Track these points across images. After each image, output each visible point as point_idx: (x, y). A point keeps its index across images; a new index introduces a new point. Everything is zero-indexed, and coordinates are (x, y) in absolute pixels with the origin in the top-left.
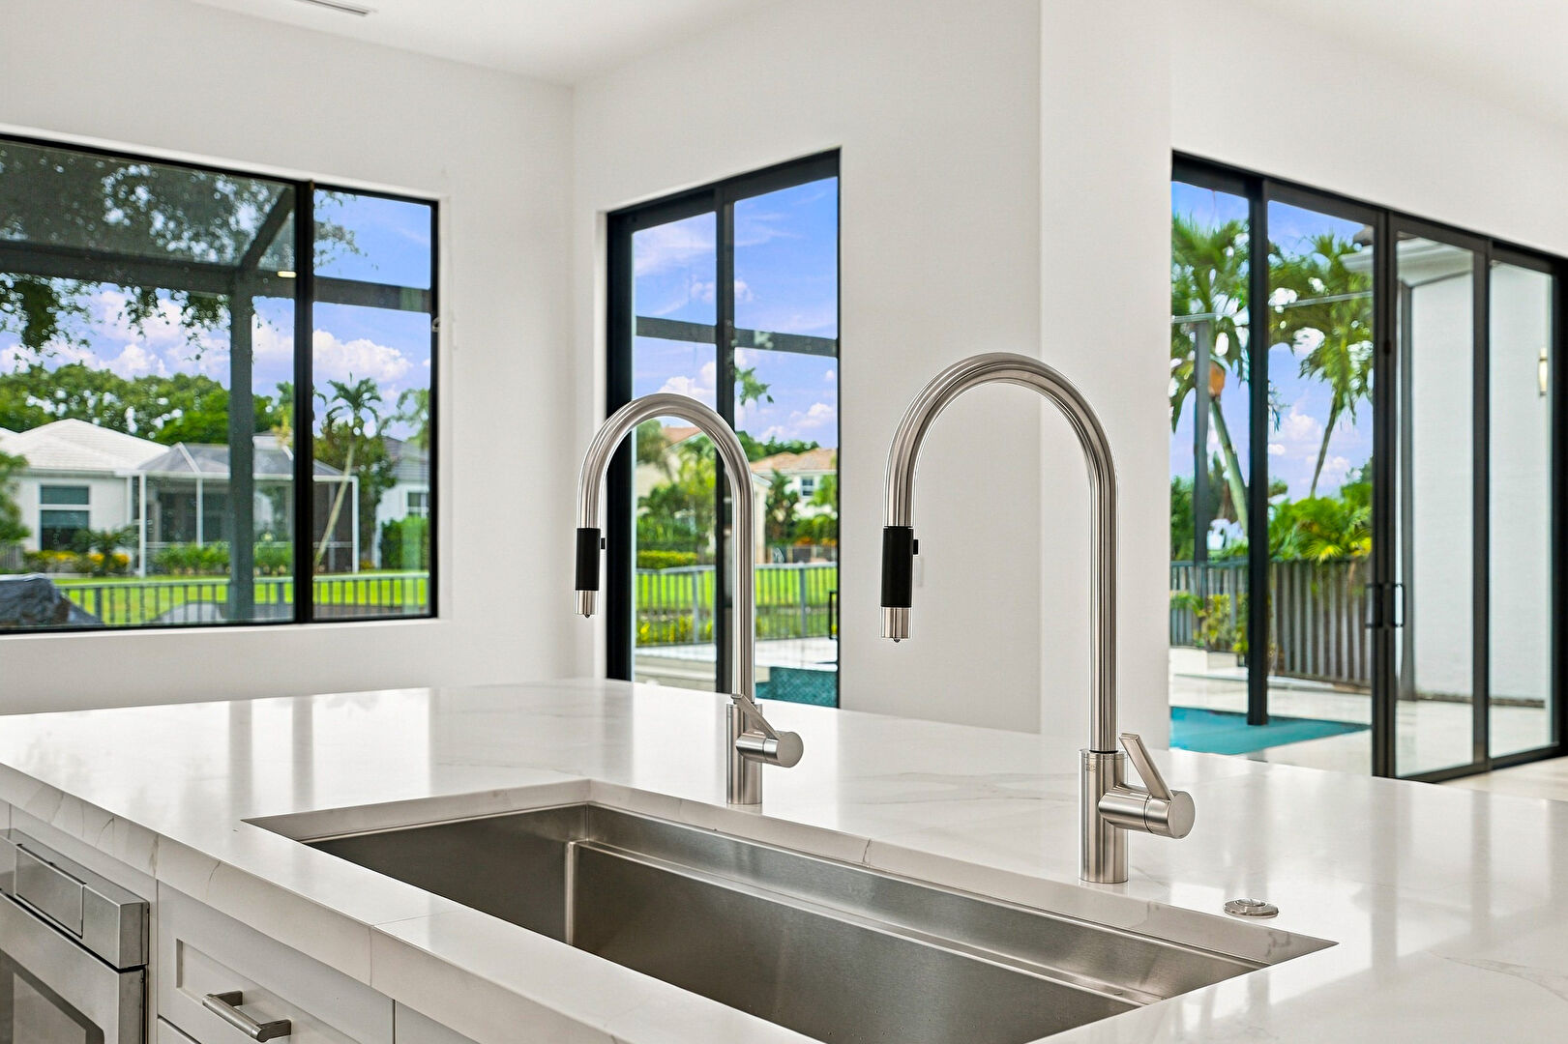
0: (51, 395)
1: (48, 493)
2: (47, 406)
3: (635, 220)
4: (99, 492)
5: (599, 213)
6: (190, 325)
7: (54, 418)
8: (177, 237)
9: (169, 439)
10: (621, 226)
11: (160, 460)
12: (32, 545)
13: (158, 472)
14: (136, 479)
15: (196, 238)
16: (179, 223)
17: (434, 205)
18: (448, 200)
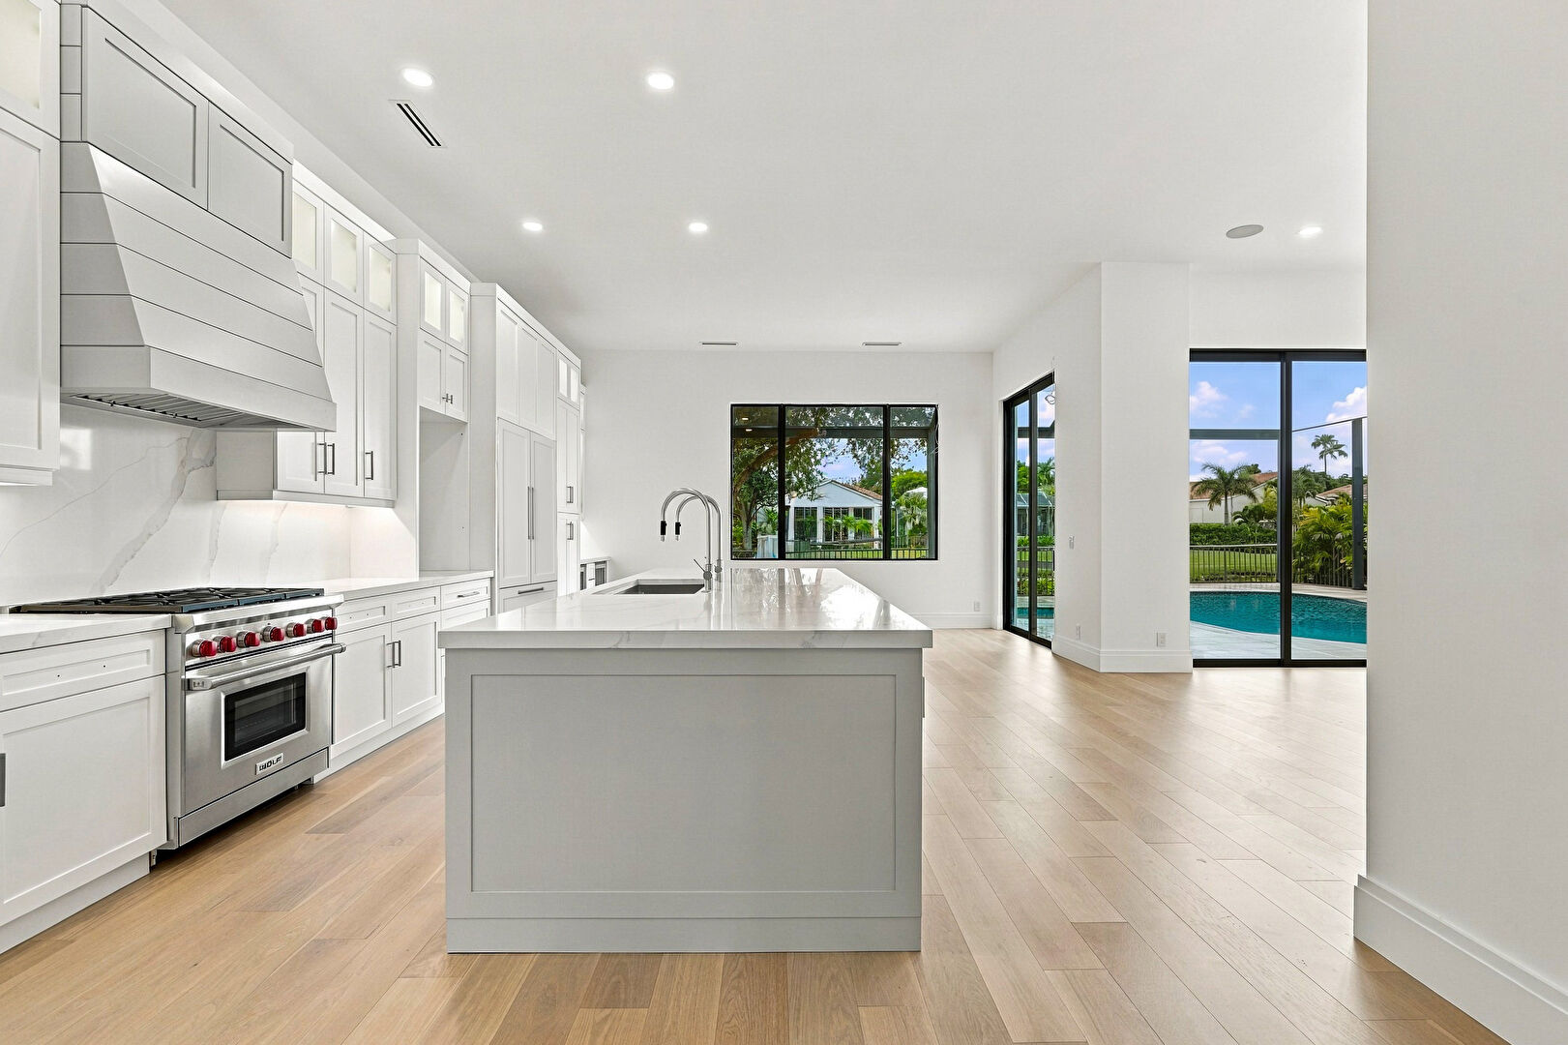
5: (1000, 401)
17: (936, 407)
18: (939, 404)
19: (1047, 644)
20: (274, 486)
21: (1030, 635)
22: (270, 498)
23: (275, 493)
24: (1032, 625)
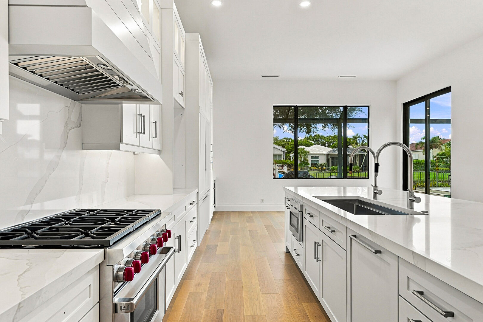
0: (313, 140)
1: (312, 157)
2: (313, 142)
3: (409, 104)
4: (321, 157)
5: (402, 104)
6: (333, 128)
7: (314, 144)
8: (331, 113)
9: (333, 148)
10: (406, 106)
11: (331, 151)
12: (310, 166)
13: (331, 153)
14: (327, 154)
15: (334, 113)
16: (331, 111)
17: (368, 107)
18: (371, 105)
20: (121, 140)
22: (118, 148)
23: (121, 145)
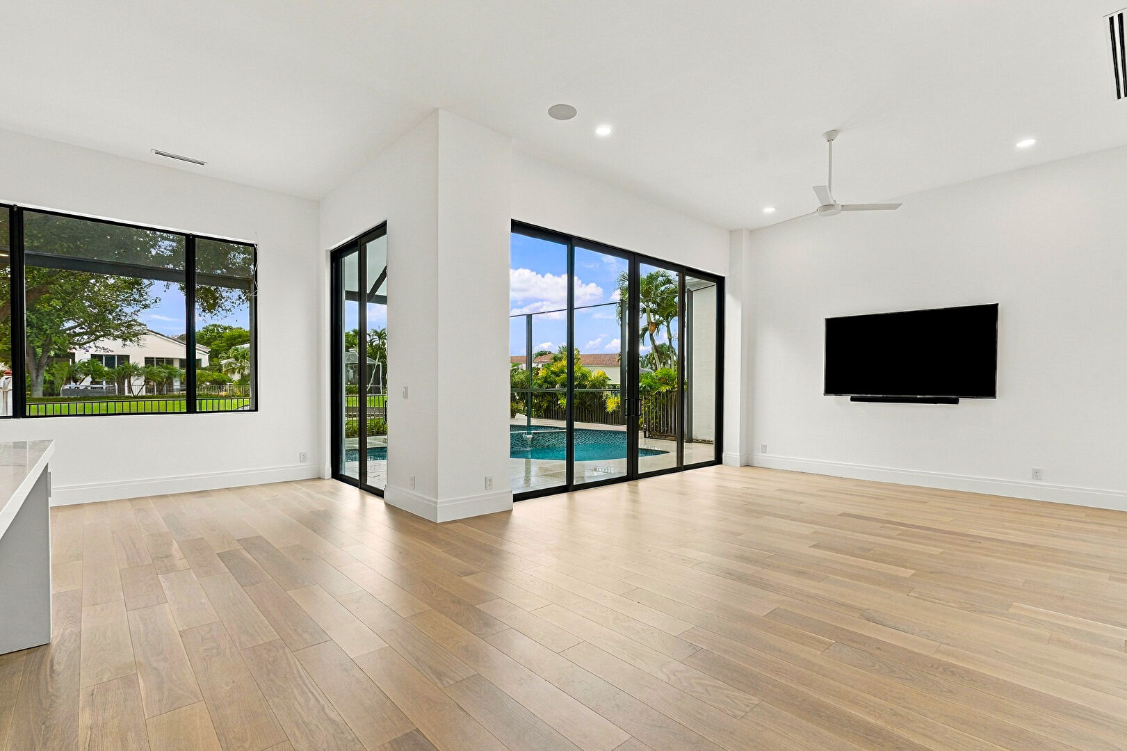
5: (327, 251)
10: (337, 256)
19: (379, 493)
21: (360, 483)
24: (363, 471)
